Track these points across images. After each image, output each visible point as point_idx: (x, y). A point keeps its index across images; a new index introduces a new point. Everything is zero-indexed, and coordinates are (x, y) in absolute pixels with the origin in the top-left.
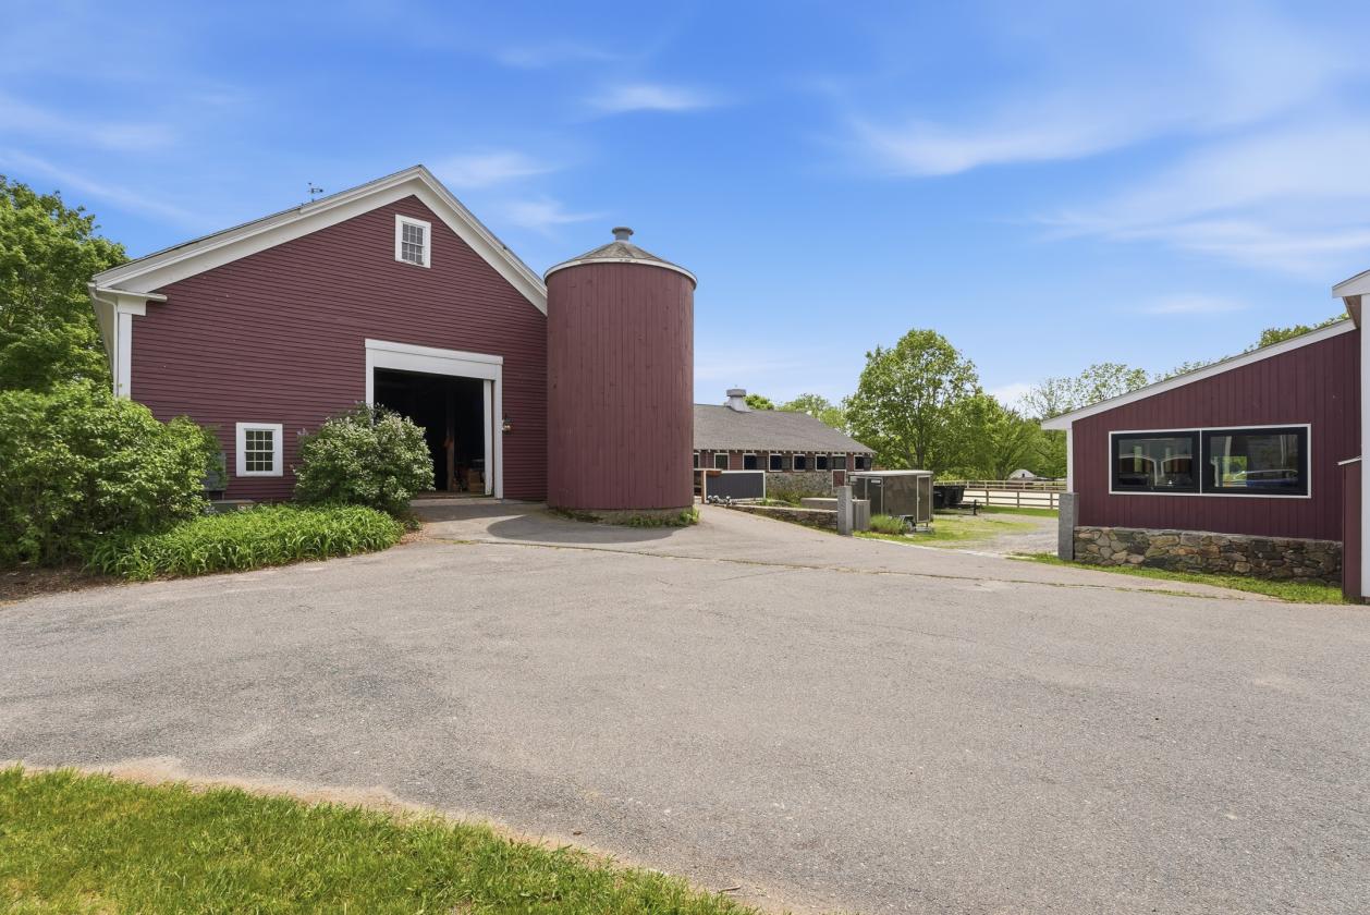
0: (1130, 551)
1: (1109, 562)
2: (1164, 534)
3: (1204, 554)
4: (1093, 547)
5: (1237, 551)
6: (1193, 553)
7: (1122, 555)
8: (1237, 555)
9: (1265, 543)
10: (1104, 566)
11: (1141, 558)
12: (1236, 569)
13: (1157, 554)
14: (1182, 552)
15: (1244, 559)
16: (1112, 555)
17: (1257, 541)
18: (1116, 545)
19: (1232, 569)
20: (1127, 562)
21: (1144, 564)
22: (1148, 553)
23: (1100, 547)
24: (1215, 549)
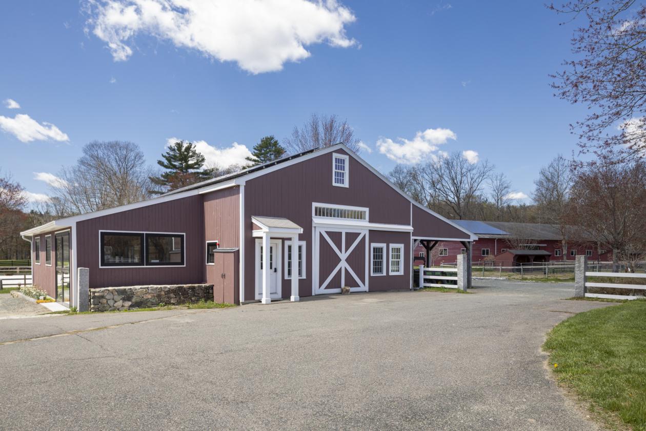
0: (124, 300)
1: (113, 308)
2: (141, 288)
3: (159, 296)
4: (104, 301)
5: (172, 293)
6: (154, 296)
7: (120, 303)
8: (172, 295)
9: (182, 287)
10: (110, 311)
11: (130, 303)
12: (172, 302)
13: (138, 300)
14: (150, 297)
15: (175, 296)
16: (114, 304)
17: (179, 287)
18: (117, 297)
19: (170, 302)
20: (123, 306)
21: (131, 306)
22: (134, 300)
23: (107, 300)
24: (163, 293)
